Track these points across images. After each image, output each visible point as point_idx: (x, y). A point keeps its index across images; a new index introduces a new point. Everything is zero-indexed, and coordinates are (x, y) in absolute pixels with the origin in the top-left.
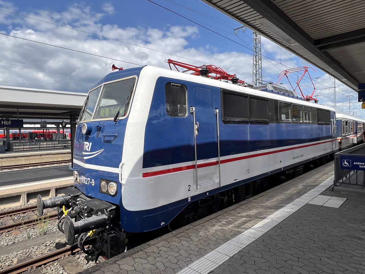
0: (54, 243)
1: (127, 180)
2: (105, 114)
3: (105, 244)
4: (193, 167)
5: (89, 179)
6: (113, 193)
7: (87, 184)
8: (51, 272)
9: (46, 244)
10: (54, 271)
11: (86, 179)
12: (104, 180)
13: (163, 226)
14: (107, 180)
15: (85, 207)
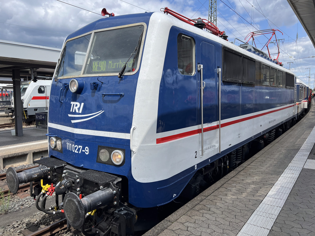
0: (23, 223)
1: (140, 146)
2: (99, 68)
3: (114, 223)
4: (199, 131)
5: (81, 147)
6: (117, 162)
7: (77, 152)
9: (13, 225)
11: (76, 147)
12: (105, 148)
13: (174, 199)
14: (109, 148)
15: (78, 180)
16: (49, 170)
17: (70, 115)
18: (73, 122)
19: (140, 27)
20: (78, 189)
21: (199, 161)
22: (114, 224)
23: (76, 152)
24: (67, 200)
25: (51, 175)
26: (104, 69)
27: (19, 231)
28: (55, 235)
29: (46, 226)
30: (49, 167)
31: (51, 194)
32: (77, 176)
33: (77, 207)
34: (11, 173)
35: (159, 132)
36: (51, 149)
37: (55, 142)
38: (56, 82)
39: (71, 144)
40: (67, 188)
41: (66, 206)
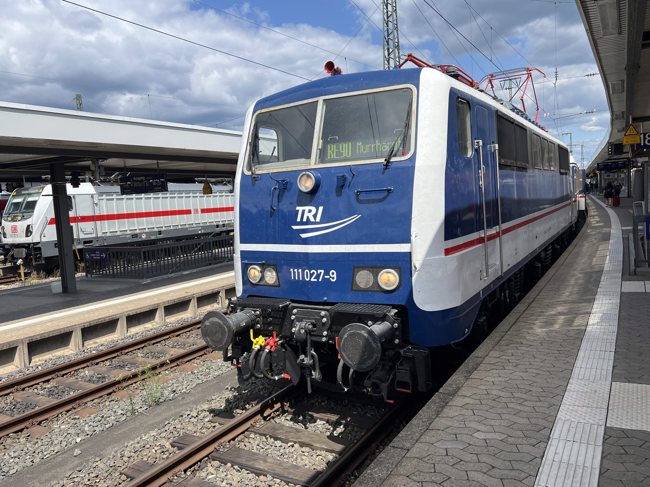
1: (424, 261)
2: (339, 154)
3: (400, 367)
4: (481, 240)
5: (323, 271)
6: (389, 286)
7: (316, 280)
8: (258, 447)
9: (188, 415)
10: (261, 445)
11: (314, 273)
12: (366, 268)
13: (467, 335)
14: (373, 267)
15: (325, 320)
16: (257, 316)
17: (295, 227)
18: (303, 236)
19: (404, 91)
20: (325, 333)
21: (483, 285)
22: (401, 369)
24: (346, 334)
25: (261, 323)
26: (348, 155)
27: (207, 420)
28: (268, 419)
29: (244, 411)
30: (258, 311)
31: (273, 348)
32: (323, 313)
33: (367, 340)
34: (215, 319)
35: (446, 238)
36: (249, 286)
37: (261, 272)
38: (255, 178)
39: (300, 270)
40: (308, 332)
41: (344, 344)
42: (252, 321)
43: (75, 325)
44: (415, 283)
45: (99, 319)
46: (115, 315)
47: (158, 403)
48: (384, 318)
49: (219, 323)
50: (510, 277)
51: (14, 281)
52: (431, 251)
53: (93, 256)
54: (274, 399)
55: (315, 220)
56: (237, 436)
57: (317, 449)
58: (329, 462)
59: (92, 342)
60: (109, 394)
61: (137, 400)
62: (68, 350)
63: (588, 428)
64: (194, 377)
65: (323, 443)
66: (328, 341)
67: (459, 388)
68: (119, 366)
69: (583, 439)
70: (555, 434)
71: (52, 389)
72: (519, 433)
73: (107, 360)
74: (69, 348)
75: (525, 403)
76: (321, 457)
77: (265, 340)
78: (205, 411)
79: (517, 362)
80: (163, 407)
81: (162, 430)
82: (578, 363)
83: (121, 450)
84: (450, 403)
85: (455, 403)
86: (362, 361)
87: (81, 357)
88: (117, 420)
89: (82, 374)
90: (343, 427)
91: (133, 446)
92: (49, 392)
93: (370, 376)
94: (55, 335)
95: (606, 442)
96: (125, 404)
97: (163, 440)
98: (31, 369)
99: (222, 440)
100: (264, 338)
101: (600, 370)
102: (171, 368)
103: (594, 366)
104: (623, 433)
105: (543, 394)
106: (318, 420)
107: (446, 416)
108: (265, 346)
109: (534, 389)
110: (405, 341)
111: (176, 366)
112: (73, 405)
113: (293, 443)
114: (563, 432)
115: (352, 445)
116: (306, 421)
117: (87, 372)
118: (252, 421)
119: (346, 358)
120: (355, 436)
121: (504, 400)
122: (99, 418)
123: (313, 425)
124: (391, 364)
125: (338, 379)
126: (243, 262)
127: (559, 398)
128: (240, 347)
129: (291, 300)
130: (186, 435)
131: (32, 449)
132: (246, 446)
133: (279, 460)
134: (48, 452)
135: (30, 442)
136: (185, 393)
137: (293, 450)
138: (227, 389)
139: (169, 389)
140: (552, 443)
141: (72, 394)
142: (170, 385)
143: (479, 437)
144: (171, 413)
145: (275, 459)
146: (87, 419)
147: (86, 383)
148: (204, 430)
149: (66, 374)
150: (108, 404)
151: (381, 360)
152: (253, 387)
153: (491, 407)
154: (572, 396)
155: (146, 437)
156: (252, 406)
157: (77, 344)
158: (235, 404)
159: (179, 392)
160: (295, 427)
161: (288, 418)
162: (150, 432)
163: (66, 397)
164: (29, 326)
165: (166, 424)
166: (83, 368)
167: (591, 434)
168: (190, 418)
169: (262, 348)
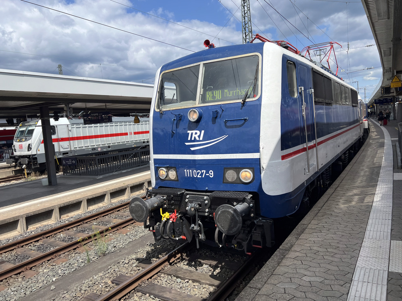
1: (268, 164)
2: (213, 97)
3: (255, 232)
4: (304, 150)
5: (205, 171)
6: (247, 180)
8: (166, 283)
9: (123, 262)
10: (168, 281)
11: (199, 172)
12: (231, 169)
13: (297, 210)
14: (236, 168)
15: (206, 202)
16: (164, 200)
17: (187, 144)
18: (192, 149)
19: (254, 57)
20: (207, 210)
21: (306, 177)
23: (198, 176)
24: (220, 212)
25: (167, 204)
26: (219, 98)
27: (134, 265)
28: (172, 264)
29: (158, 259)
30: (165, 196)
31: (174, 220)
32: (205, 197)
33: (233, 215)
34: (138, 203)
35: (282, 149)
36: (159, 181)
37: (167, 172)
38: (162, 114)
39: (191, 171)
40: (196, 210)
41: (218, 218)
42: (161, 203)
43: (55, 206)
44: (263, 177)
45: (70, 202)
46: (80, 199)
47: (104, 255)
48: (244, 200)
49: (140, 205)
50: (323, 172)
51: (20, 178)
52: (273, 157)
53: (67, 163)
54: (177, 252)
55: (199, 139)
56: (153, 276)
57: (203, 283)
58: (211, 292)
59: (65, 216)
60: (75, 249)
61: (92, 253)
62: (51, 221)
63: (377, 272)
64: (127, 237)
65: (207, 280)
66: (209, 215)
67: (292, 246)
68: (82, 230)
69: (374, 280)
70: (356, 277)
71: (40, 246)
72: (332, 277)
73: (74, 227)
74: (51, 220)
75: (336, 256)
76: (206, 289)
77: (170, 215)
78: (134, 259)
79: (329, 227)
80: (108, 257)
81: (106, 272)
82: (369, 228)
83: (80, 286)
84: (287, 256)
85: (290, 256)
86: (230, 228)
87: (58, 225)
88: (79, 266)
89: (59, 236)
90: (220, 269)
91: (88, 283)
92: (38, 248)
93: (236, 237)
94: (42, 212)
95: (389, 282)
96: (84, 255)
97: (107, 279)
98: (28, 234)
99: (143, 279)
100: (169, 214)
101: (383, 232)
102: (113, 232)
103: (379, 230)
104: (400, 276)
105: (347, 249)
106: (204, 264)
107: (284, 265)
108: (170, 218)
109: (341, 246)
110: (257, 215)
111: (116, 230)
112: (52, 257)
113: (188, 280)
114: (361, 276)
115: (225, 281)
116: (196, 265)
117: (62, 235)
118: (162, 266)
119: (220, 227)
120: (227, 275)
121: (322, 254)
122: (68, 265)
123: (201, 268)
124: (249, 229)
125: (215, 240)
126: (155, 166)
127: (357, 251)
128: (154, 219)
129: (185, 190)
130: (121, 275)
131: (25, 285)
132: (158, 282)
133: (179, 291)
134: (35, 287)
135: (25, 280)
136: (121, 247)
137: (188, 285)
138: (148, 245)
139: (112, 245)
140: (354, 284)
141: (52, 249)
142: (112, 243)
143: (306, 280)
144: (113, 261)
145: (177, 291)
146: (60, 266)
147: (61, 242)
148: (132, 272)
149: (49, 236)
150: (74, 255)
151: (242, 227)
152: (164, 243)
153: (313, 259)
154: (366, 250)
155: (96, 277)
156: (163, 256)
157: (56, 217)
158: (152, 254)
159: (117, 247)
160: (189, 269)
161: (185, 263)
162: (99, 274)
163: (48, 251)
164: (27, 207)
165: (109, 268)
166: (60, 232)
167: (379, 277)
168: (124, 264)
169: (168, 220)
